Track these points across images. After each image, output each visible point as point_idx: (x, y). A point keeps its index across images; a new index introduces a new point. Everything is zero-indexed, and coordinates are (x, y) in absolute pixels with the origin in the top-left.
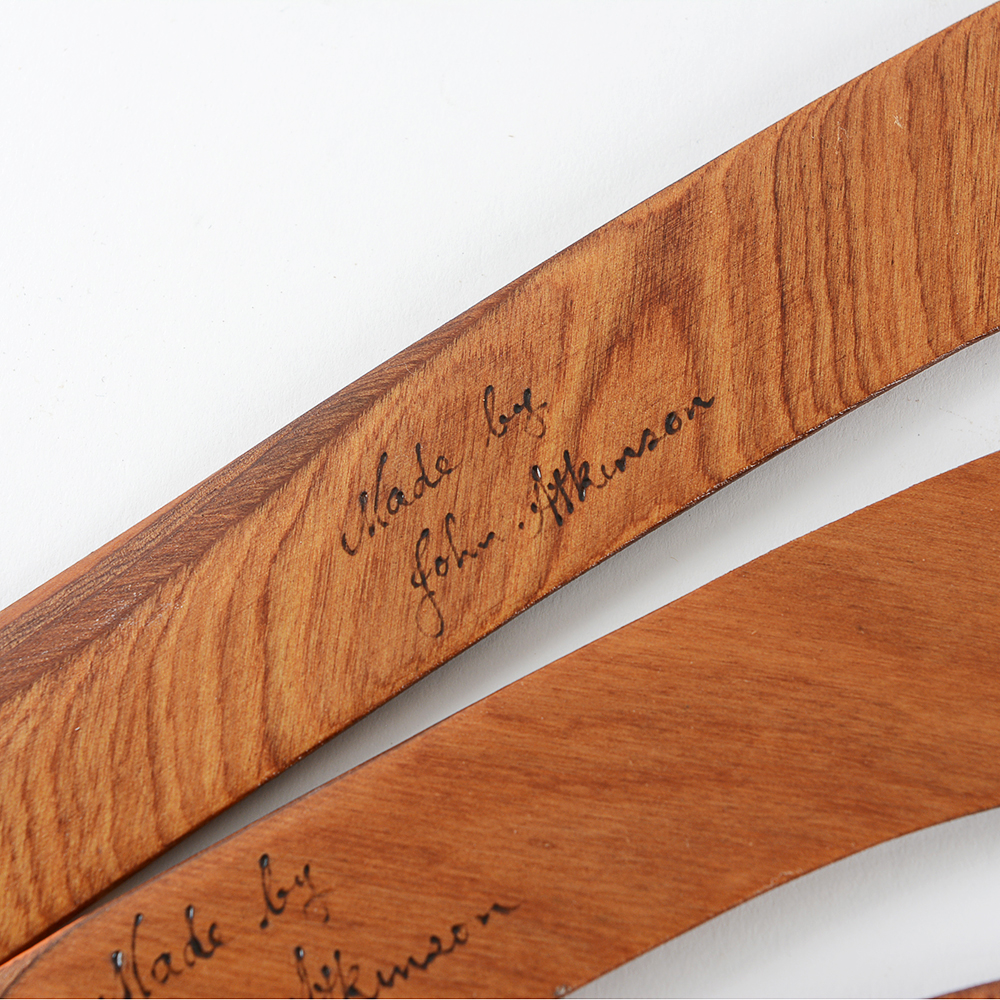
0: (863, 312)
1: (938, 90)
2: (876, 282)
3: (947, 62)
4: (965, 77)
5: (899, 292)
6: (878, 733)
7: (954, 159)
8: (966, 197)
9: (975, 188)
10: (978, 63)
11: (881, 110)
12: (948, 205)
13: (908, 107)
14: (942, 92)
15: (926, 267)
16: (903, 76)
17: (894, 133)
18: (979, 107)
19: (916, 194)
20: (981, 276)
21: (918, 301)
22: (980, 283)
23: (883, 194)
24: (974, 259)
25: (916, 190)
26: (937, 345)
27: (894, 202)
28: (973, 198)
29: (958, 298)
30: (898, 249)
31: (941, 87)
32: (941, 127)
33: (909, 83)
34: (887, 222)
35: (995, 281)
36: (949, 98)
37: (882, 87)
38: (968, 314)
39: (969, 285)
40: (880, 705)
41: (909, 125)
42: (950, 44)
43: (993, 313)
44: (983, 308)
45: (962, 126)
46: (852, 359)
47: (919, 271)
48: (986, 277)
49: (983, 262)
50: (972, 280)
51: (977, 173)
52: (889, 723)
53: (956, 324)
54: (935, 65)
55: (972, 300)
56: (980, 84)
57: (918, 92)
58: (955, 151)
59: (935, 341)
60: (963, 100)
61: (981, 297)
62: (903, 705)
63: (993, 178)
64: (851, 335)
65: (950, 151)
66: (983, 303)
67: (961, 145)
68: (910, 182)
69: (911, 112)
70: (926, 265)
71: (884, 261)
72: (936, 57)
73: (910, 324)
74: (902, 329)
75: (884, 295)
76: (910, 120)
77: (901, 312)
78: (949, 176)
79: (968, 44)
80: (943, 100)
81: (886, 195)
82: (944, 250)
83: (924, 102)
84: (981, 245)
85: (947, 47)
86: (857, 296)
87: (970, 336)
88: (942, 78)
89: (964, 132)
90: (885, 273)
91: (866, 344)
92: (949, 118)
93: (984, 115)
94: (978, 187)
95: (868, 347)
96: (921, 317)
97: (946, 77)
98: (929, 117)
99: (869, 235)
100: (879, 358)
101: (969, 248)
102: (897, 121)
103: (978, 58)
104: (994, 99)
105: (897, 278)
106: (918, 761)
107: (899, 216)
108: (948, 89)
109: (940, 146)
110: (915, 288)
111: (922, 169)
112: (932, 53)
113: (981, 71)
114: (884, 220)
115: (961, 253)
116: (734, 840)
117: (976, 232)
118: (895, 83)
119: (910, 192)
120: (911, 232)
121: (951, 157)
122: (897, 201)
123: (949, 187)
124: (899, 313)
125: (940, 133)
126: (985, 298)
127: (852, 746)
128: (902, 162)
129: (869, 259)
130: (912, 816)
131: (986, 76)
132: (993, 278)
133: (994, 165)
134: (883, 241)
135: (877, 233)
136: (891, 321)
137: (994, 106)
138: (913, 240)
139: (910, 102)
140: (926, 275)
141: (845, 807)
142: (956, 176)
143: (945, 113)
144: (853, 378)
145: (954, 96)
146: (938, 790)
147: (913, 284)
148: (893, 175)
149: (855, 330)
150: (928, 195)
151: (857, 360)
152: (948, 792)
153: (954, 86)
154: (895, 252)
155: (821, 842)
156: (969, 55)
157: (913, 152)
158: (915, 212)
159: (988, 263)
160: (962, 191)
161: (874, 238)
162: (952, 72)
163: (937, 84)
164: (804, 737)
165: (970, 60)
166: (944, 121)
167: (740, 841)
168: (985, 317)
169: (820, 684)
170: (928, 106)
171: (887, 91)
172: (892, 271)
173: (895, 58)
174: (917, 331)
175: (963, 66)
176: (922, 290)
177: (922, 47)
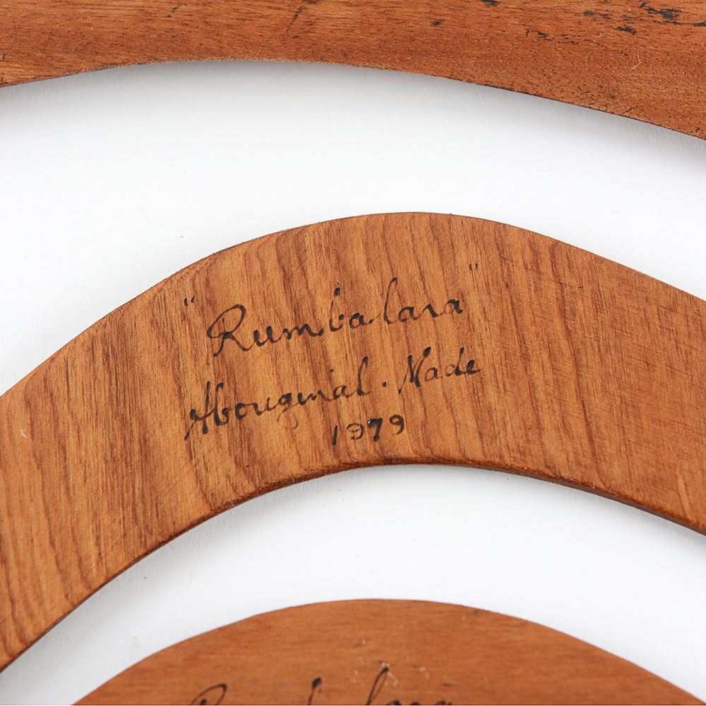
0: (15, 583)
1: (50, 404)
2: (22, 558)
3: (53, 383)
4: (68, 391)
5: (40, 563)
7: (68, 454)
8: (80, 481)
9: (85, 473)
10: (76, 379)
11: (10, 427)
12: (68, 489)
13: (29, 422)
14: (53, 405)
15: (57, 539)
16: (23, 399)
17: (22, 443)
18: (81, 412)
19: (43, 486)
20: (98, 538)
21: (54, 567)
22: (98, 544)
23: (19, 490)
24: (91, 527)
25: (43, 483)
26: (72, 598)
27: (28, 495)
28: (85, 481)
29: (83, 559)
30: (35, 530)
31: (52, 401)
32: (55, 431)
33: (28, 403)
34: (24, 511)
35: (108, 540)
36: (58, 409)
37: (9, 410)
38: (92, 569)
39: (90, 547)
41: (32, 435)
42: (54, 368)
43: (110, 565)
44: (102, 563)
45: (71, 428)
46: (11, 620)
47: (52, 543)
48: (102, 538)
49: (98, 528)
50: (92, 542)
51: (85, 462)
53: (84, 578)
54: (46, 386)
55: (94, 558)
56: (80, 394)
57: (35, 408)
58: (67, 448)
59: (70, 595)
60: (69, 408)
61: (100, 554)
63: (97, 463)
64: (8, 603)
65: (64, 448)
66: (102, 559)
67: (72, 443)
68: (37, 477)
69: (32, 425)
70: (57, 538)
71: (26, 541)
72: (45, 380)
73: (51, 587)
74: (45, 590)
75: (29, 566)
76: (32, 431)
77: (42, 577)
78: (65, 467)
79: (67, 366)
80: (54, 411)
81: (21, 491)
82: (69, 524)
83: (41, 416)
84: (95, 515)
85: (52, 372)
86: (9, 571)
87: (95, 586)
88: (52, 395)
89: (72, 433)
90: (28, 550)
91: (20, 607)
92: (60, 424)
93: (86, 417)
94: (88, 472)
95: (22, 609)
96: (58, 578)
97: (55, 394)
98: (46, 426)
99: (12, 524)
100: (31, 616)
101: (86, 519)
102: (23, 433)
103: (76, 375)
104: (91, 403)
105: (37, 551)
107: (33, 505)
108: (57, 403)
109: (56, 446)
110: (51, 556)
111: (45, 466)
112: (42, 377)
113: (79, 385)
114: (22, 510)
115: (82, 524)
117: (90, 506)
118: (18, 404)
119: (38, 485)
120: (43, 515)
121: (65, 452)
122: (30, 494)
123: (66, 476)
124: (41, 578)
125: (55, 437)
126: (103, 555)
128: (30, 464)
129: (15, 542)
131: (83, 387)
132: (106, 538)
133: (97, 453)
134: (23, 525)
135: (18, 520)
136: (36, 585)
137: (92, 409)
138: (45, 521)
139: (31, 417)
140: (57, 545)
142: (71, 467)
143: (57, 421)
144: (14, 635)
145: (62, 407)
147: (49, 554)
148: (25, 474)
149: (11, 598)
150: (52, 484)
151: (15, 620)
153: (61, 399)
154: (33, 533)
156: (69, 374)
157: (37, 455)
158: (44, 500)
159: (102, 528)
160: (76, 477)
161: (16, 525)
162: (58, 389)
163: (48, 400)
165: (70, 378)
166: (57, 426)
168: (104, 569)
170: (44, 418)
171: (13, 412)
172: (33, 547)
173: (16, 386)
174: (56, 589)
175: (66, 383)
176: (56, 557)
177: (34, 374)
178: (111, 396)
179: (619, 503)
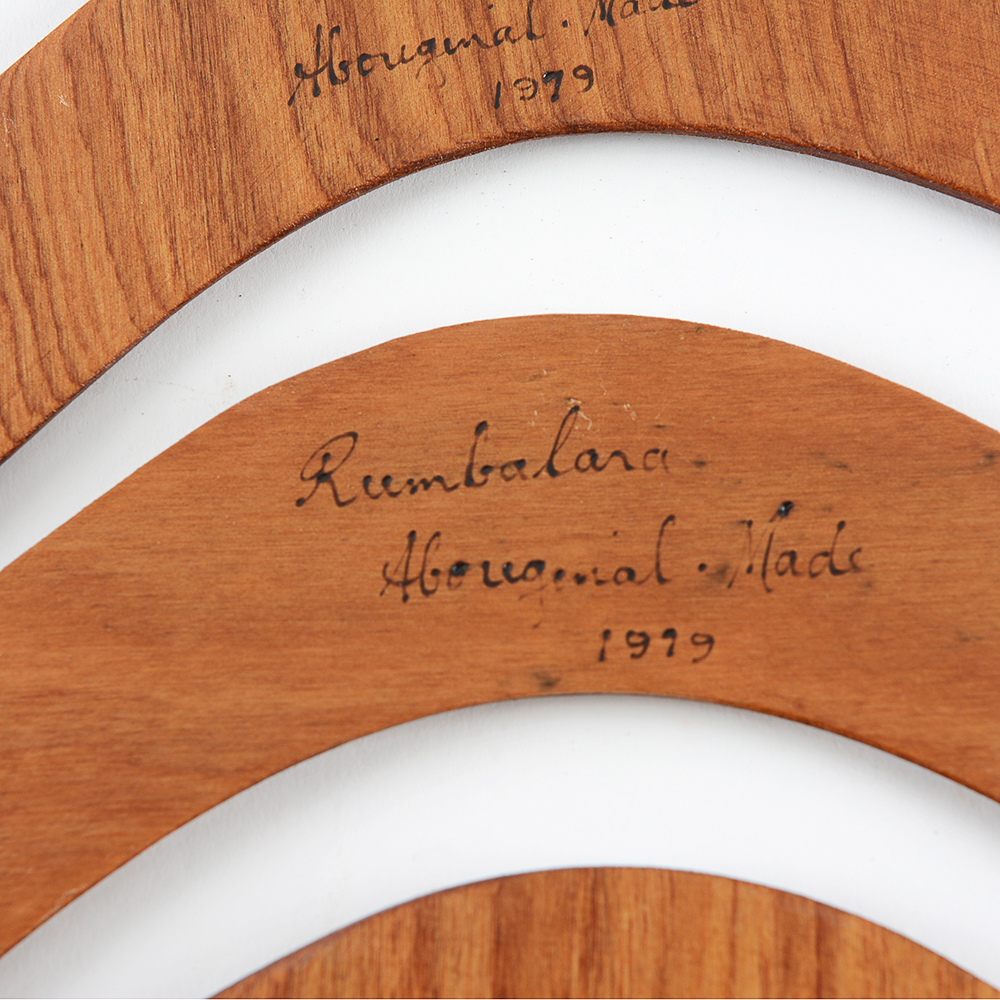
0: (60, 303)
1: (99, 60)
2: (68, 269)
3: (102, 30)
4: (124, 41)
5: (93, 275)
6: (141, 729)
7: (127, 127)
8: (144, 164)
9: (152, 153)
10: (134, 24)
11: (45, 92)
12: (128, 175)
13: (71, 84)
14: (103, 61)
15: (116, 243)
16: (61, 53)
17: (62, 114)
18: (143, 69)
19: (94, 172)
20: (173, 241)
21: (113, 280)
22: (173, 249)
23: (61, 178)
24: (163, 226)
25: (94, 167)
26: (140, 321)
27: (74, 184)
28: (152, 164)
29: (154, 268)
30: (85, 231)
31: (101, 56)
32: (108, 97)
33: (68, 59)
34: (69, 206)
35: (187, 242)
36: (111, 67)
37: (42, 69)
38: (166, 283)
39: (162, 253)
40: (140, 699)
41: (76, 102)
42: (103, 11)
43: (191, 276)
44: (180, 274)
45: (129, 92)
46: (57, 353)
47: (110, 249)
48: (178, 240)
49: (172, 227)
50: (164, 247)
51: (151, 138)
52: (150, 716)
53: (155, 295)
54: (92, 35)
55: (168, 267)
56: (139, 45)
57: (79, 66)
58: (125, 120)
59: (137, 317)
60: (126, 65)
61: (176, 262)
62: (161, 694)
63: (168, 138)
64: (52, 330)
65: (120, 119)
66: (179, 268)
67: (131, 112)
68: (86, 160)
69: (75, 88)
70: (116, 242)
71: (73, 247)
72: (91, 27)
73: (111, 307)
74: (102, 311)
75: (79, 280)
76: (76, 97)
77: (98, 294)
78: (124, 146)
79: (120, 7)
80: (106, 69)
81: (64, 178)
82: (132, 223)
83: (87, 76)
84: (168, 209)
85: (100, 15)
86: (51, 288)
87: (171, 305)
88: (101, 47)
89: (131, 99)
90: (76, 258)
91: (69, 335)
92: (114, 86)
93: (149, 76)
94: (155, 151)
95: (71, 338)
96: (120, 295)
97: (105, 45)
98: (95, 89)
99: (53, 223)
100: (85, 347)
101: (155, 215)
102: (62, 100)
103: (133, 19)
104: (156, 58)
105: (89, 260)
106: (184, 748)
107: (81, 197)
108: (109, 58)
109: (110, 117)
110: (109, 267)
111: (95, 145)
112: (87, 24)
113: (139, 32)
114: (66, 205)
115: (149, 222)
116: (13, 870)
117: (161, 197)
118: (54, 61)
119: (87, 170)
120: (95, 211)
121: (122, 126)
122: (76, 182)
123: (125, 157)
124: (96, 296)
125: (107, 104)
126: (180, 263)
127: (117, 748)
128: (75, 142)
129: (58, 248)
130: (187, 804)
131: (144, 36)
132: (185, 241)
133: (167, 126)
134: (69, 226)
135: (62, 219)
136: (90, 305)
137: (157, 65)
138: (99, 219)
139: (73, 78)
140: (117, 251)
141: (120, 811)
142: (131, 145)
143: (109, 82)
144: (62, 372)
145: (116, 63)
146: (209, 773)
147: (105, 263)
148: (68, 156)
149: (56, 323)
150: (106, 169)
151: (62, 353)
152: (220, 772)
153: (115, 53)
154: (83, 235)
155: (100, 853)
156: (124, 18)
157: (84, 130)
158: (96, 190)
159: (177, 227)
160: (139, 159)
161: (59, 225)
162: (109, 39)
163: (96, 54)
164: (68, 750)
165: (125, 22)
166: (109, 90)
167: (18, 870)
168: (184, 282)
169: (75, 692)
170: (91, 79)
171: (48, 72)
172: (83, 254)
173: (50, 36)
174: (117, 311)
175: (120, 31)
176: (116, 268)
177: (76, 19)
178: (183, 46)
179: (894, 179)
